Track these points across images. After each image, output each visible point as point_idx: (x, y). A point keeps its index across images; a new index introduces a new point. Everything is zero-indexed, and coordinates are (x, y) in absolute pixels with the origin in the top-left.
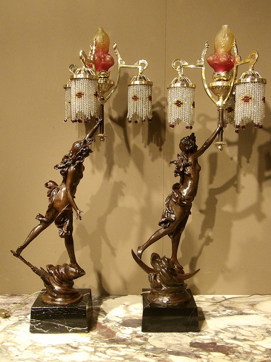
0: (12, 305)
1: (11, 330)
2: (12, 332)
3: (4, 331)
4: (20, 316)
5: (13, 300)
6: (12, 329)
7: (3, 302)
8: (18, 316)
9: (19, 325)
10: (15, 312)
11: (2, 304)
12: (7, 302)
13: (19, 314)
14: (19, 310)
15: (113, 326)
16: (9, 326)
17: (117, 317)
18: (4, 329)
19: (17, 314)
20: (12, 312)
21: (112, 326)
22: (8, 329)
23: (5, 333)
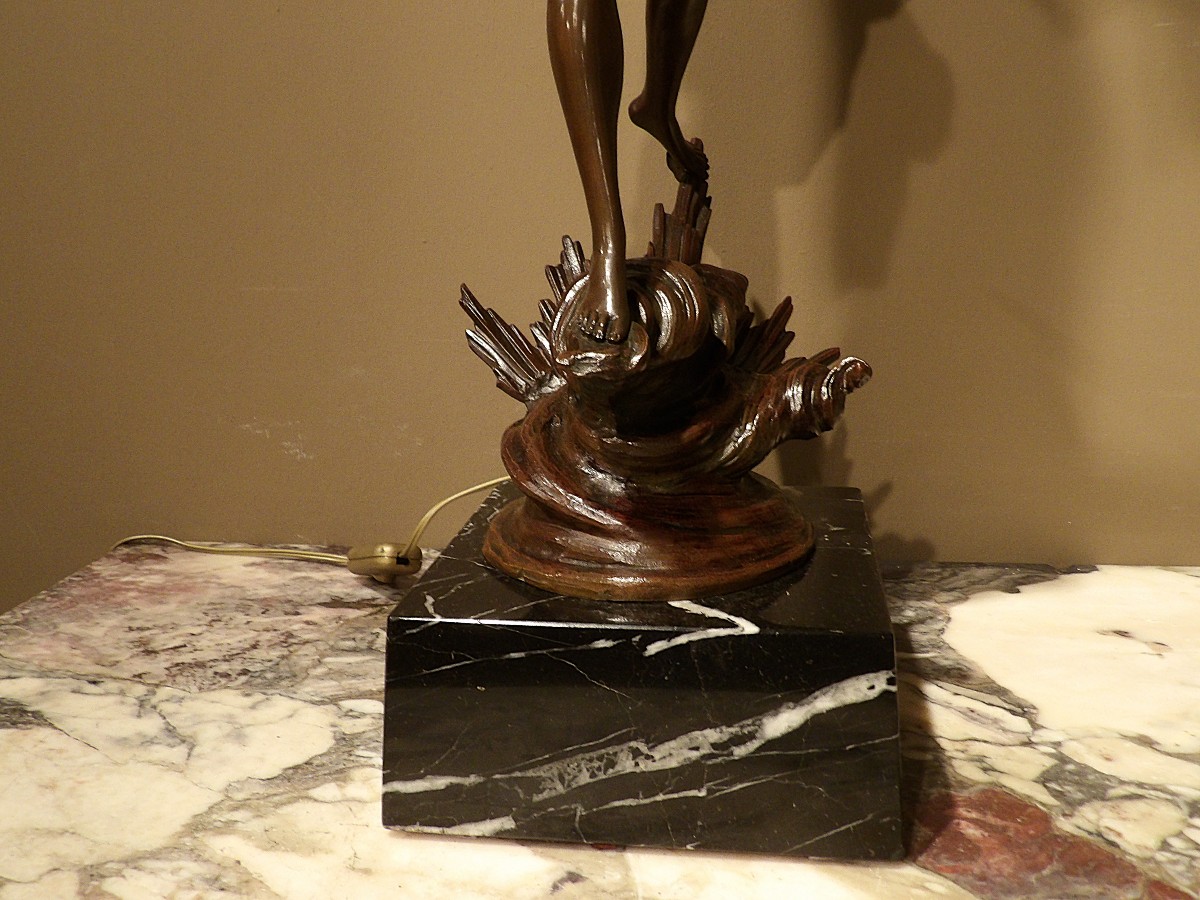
0: (318, 614)
1: (248, 836)
2: (258, 861)
3: (188, 841)
4: (347, 704)
5: (333, 581)
6: (256, 826)
7: (264, 592)
8: (334, 700)
9: (328, 791)
10: (320, 670)
11: (256, 606)
12: (291, 594)
13: (346, 683)
14: (354, 651)
15: (1177, 844)
16: (240, 796)
17: (1146, 742)
18: (198, 826)
19: (329, 687)
20: (305, 662)
21: (1165, 846)
22: (228, 828)
23: (190, 868)
